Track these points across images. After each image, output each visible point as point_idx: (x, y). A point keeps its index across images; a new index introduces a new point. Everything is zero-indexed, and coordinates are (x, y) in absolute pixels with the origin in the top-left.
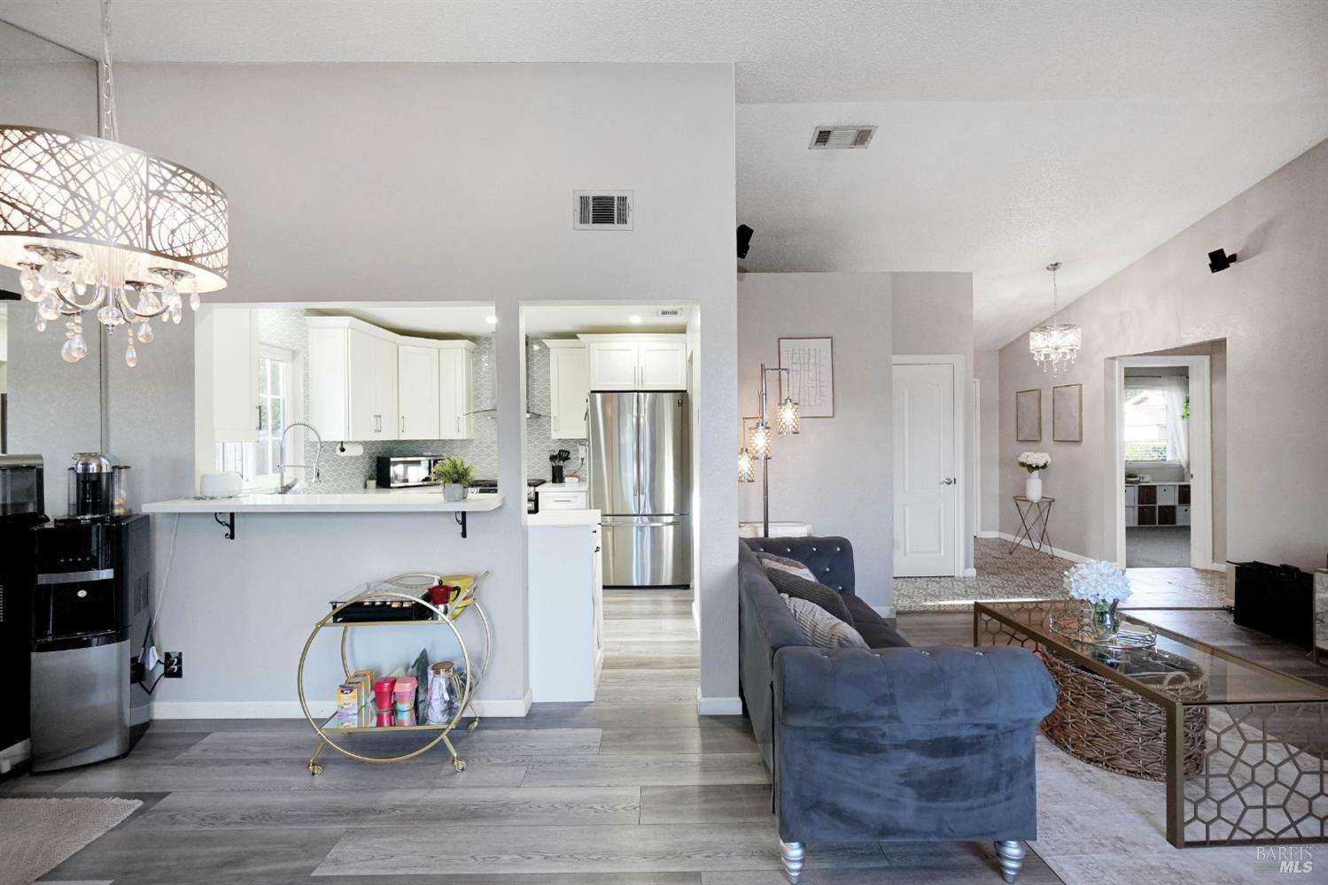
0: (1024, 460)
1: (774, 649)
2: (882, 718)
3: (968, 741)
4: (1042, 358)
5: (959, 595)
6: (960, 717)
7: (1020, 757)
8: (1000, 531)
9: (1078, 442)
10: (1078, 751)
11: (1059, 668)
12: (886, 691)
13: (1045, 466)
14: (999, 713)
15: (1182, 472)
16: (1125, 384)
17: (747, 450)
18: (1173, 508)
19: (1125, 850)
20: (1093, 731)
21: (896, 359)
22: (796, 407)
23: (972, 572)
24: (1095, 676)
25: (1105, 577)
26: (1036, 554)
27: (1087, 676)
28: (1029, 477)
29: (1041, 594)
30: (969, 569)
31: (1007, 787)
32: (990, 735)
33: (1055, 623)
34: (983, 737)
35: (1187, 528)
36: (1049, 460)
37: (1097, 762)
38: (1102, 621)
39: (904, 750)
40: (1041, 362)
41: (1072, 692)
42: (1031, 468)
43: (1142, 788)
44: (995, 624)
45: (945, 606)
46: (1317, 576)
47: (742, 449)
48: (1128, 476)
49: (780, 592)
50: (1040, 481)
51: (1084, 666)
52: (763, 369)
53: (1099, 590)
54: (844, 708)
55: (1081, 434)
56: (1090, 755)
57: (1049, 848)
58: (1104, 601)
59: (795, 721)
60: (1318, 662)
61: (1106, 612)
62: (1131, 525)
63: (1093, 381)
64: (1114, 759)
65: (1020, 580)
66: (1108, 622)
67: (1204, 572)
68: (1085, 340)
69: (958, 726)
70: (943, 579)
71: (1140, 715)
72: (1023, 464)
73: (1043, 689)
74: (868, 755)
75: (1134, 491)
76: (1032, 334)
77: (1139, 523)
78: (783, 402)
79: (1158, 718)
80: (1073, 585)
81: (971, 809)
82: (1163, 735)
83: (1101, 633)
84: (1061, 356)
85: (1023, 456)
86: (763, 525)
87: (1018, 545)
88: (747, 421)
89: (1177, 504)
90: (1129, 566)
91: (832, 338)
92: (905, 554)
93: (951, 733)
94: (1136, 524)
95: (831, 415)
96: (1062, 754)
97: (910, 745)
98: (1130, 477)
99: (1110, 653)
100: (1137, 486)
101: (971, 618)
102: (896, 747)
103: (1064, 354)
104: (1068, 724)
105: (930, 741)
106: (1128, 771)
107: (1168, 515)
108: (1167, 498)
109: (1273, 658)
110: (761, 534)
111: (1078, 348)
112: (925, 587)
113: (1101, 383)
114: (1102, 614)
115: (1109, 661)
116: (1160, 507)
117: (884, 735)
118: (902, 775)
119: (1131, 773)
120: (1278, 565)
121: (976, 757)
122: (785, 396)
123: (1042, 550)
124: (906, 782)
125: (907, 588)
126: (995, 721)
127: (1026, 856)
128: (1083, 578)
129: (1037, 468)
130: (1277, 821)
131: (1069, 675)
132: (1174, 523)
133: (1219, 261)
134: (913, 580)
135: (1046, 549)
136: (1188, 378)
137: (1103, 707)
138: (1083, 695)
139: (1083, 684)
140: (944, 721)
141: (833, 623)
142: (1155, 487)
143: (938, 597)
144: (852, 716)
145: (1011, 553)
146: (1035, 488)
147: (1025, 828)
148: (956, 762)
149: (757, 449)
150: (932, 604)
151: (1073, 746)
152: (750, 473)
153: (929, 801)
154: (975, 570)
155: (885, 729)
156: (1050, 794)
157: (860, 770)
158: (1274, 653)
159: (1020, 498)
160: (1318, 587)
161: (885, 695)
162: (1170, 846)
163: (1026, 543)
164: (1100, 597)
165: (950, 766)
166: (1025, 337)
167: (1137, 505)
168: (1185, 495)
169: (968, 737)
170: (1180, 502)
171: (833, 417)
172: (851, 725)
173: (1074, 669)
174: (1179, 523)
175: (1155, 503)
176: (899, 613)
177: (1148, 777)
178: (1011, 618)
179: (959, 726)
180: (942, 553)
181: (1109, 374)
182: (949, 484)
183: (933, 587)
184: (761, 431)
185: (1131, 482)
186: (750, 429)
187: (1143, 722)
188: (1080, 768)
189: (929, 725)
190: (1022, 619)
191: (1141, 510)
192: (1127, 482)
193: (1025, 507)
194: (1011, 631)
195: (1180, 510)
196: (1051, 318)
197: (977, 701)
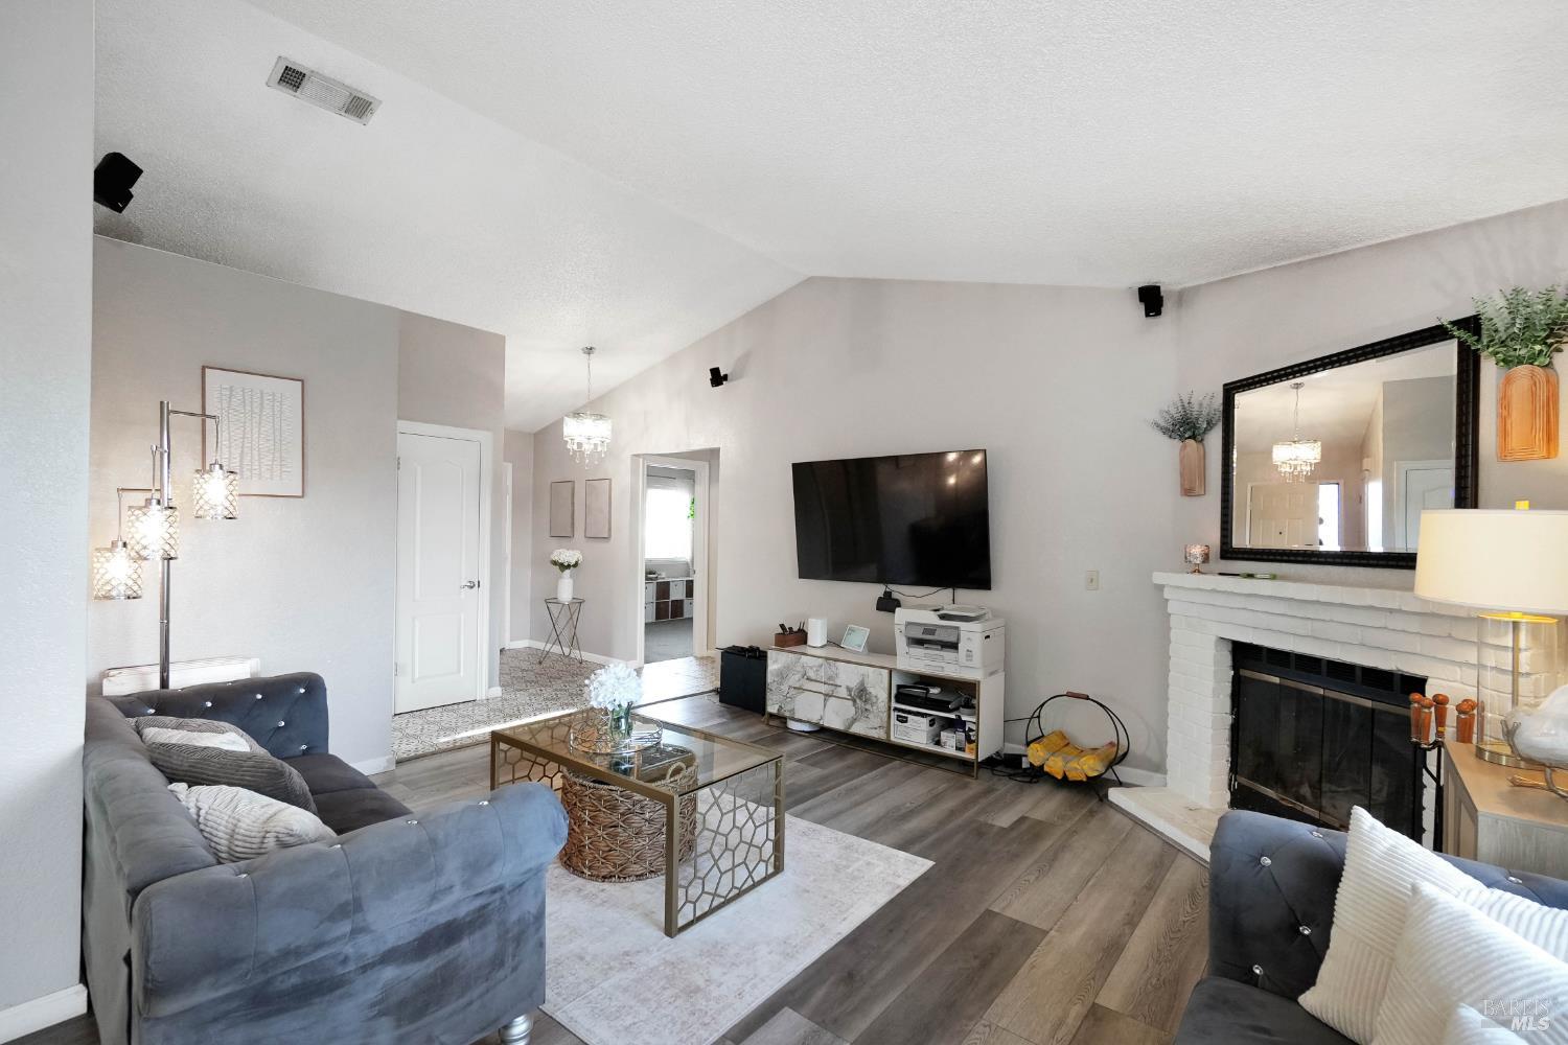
0: (556, 558)
1: (134, 893)
2: (338, 939)
3: (468, 919)
4: (575, 447)
5: (479, 722)
6: (457, 893)
7: (529, 912)
8: (531, 638)
9: (607, 539)
10: (595, 873)
11: (578, 788)
12: (348, 896)
13: (576, 565)
14: (504, 872)
15: (688, 568)
16: (648, 483)
17: (125, 545)
18: (682, 601)
19: (631, 963)
20: (608, 846)
21: (402, 425)
22: (232, 476)
23: (497, 691)
24: (610, 787)
25: (621, 681)
26: (566, 660)
27: (603, 789)
28: (561, 577)
29: (568, 705)
30: (492, 689)
31: (514, 956)
32: (494, 901)
33: (576, 738)
34: (484, 907)
36: (581, 558)
37: (611, 877)
38: (618, 727)
39: (380, 967)
40: (574, 452)
41: (590, 811)
42: (563, 567)
43: (648, 888)
44: (515, 752)
45: (462, 739)
46: (769, 652)
47: (114, 544)
48: (649, 572)
49: (171, 780)
50: (571, 581)
51: (600, 780)
52: (164, 411)
53: (616, 696)
54: (272, 949)
55: (610, 529)
56: (604, 872)
57: (560, 999)
58: (619, 706)
59: (169, 1007)
60: (768, 724)
61: (621, 717)
62: (650, 621)
63: (623, 476)
64: (624, 869)
65: (548, 692)
66: (623, 727)
67: (701, 659)
68: (615, 432)
69: (456, 903)
70: (461, 706)
71: (647, 816)
72: (555, 563)
73: (554, 826)
74: (317, 1000)
75: (653, 587)
76: (566, 419)
77: (657, 618)
78: (208, 468)
79: (661, 813)
80: (593, 694)
81: (470, 1003)
82: (664, 829)
83: (617, 739)
84: (592, 447)
85: (555, 553)
86: (158, 668)
87: (548, 652)
88: (125, 494)
89: (684, 598)
90: (647, 662)
91: (302, 381)
92: (413, 682)
93: (443, 919)
94: (653, 620)
95: (300, 494)
96: (579, 881)
97: (388, 957)
98: (650, 574)
99: (624, 758)
100: (654, 582)
101: (487, 749)
102: (364, 969)
103: (595, 445)
104: (584, 846)
105: (414, 941)
106: (637, 876)
107: (678, 608)
108: (677, 593)
109: (741, 728)
110: (155, 685)
111: (608, 441)
112: (438, 719)
113: (628, 479)
114: (619, 719)
115: (623, 767)
116: (673, 601)
117: (345, 960)
118: (373, 1005)
119: (640, 877)
120: (747, 646)
121: (477, 935)
122: (210, 460)
123: (572, 656)
124: (379, 1011)
125: (414, 725)
126: (500, 882)
127: (535, 1023)
128: (602, 684)
129: (569, 566)
130: (741, 874)
131: (587, 793)
132: (682, 615)
133: (717, 378)
134: (424, 712)
135: (576, 654)
136: (694, 481)
137: (615, 818)
138: (600, 810)
139: (599, 799)
140: (434, 908)
141: (271, 811)
142: (668, 583)
143: (455, 730)
144: (287, 954)
145: (540, 663)
146: (566, 589)
147: (531, 997)
148: (450, 952)
149: (144, 542)
150: (446, 739)
151: (590, 868)
152: (130, 583)
153: (411, 1022)
154: (499, 689)
155: (349, 950)
156: (566, 933)
157: (304, 1029)
158: (742, 723)
159: (551, 601)
160: (769, 662)
161: (347, 904)
162: (668, 938)
163: (556, 649)
164: (617, 703)
165: (445, 960)
166: (558, 425)
167: (655, 602)
168: (690, 593)
169: (467, 915)
170: (686, 596)
171: (303, 497)
172: (286, 968)
173: (592, 784)
174: (686, 615)
175: (668, 598)
176: (399, 762)
177: (653, 875)
178: (533, 742)
179: (456, 905)
180: (462, 674)
181: (634, 472)
182: (472, 587)
183: (448, 718)
184: (156, 513)
185: (651, 579)
186: (130, 507)
187: (649, 821)
188: (594, 891)
189: (415, 919)
190: (543, 741)
191: (658, 607)
192: (647, 579)
193: (555, 609)
194: (532, 757)
195: (686, 604)
196: (585, 406)
197: (477, 865)
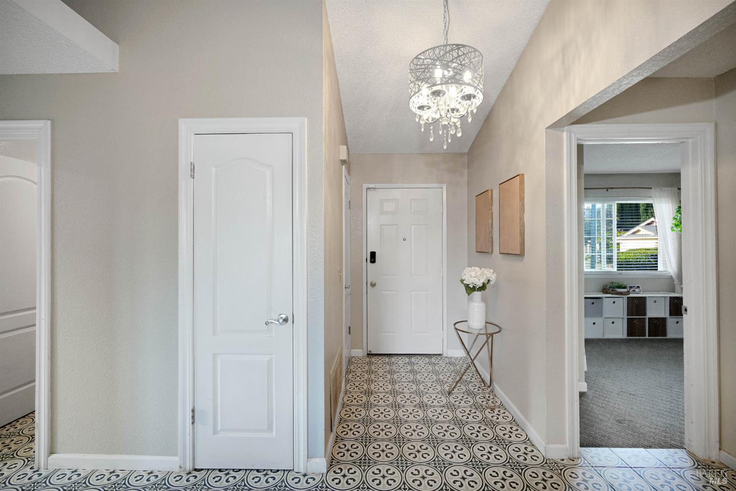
9: (521, 256)
15: (674, 284)
18: (664, 320)
35: (679, 342)
77: (629, 336)
89: (667, 315)
92: (215, 432)
94: (625, 336)
100: (625, 297)
107: (658, 326)
108: (657, 310)
116: (649, 318)
132: (665, 335)
136: (679, 189)
142: (645, 298)
146: (475, 316)
167: (626, 317)
168: (677, 307)
170: (671, 314)
174: (671, 335)
175: (645, 315)
180: (274, 433)
185: (619, 294)
191: (630, 322)
195: (671, 322)
